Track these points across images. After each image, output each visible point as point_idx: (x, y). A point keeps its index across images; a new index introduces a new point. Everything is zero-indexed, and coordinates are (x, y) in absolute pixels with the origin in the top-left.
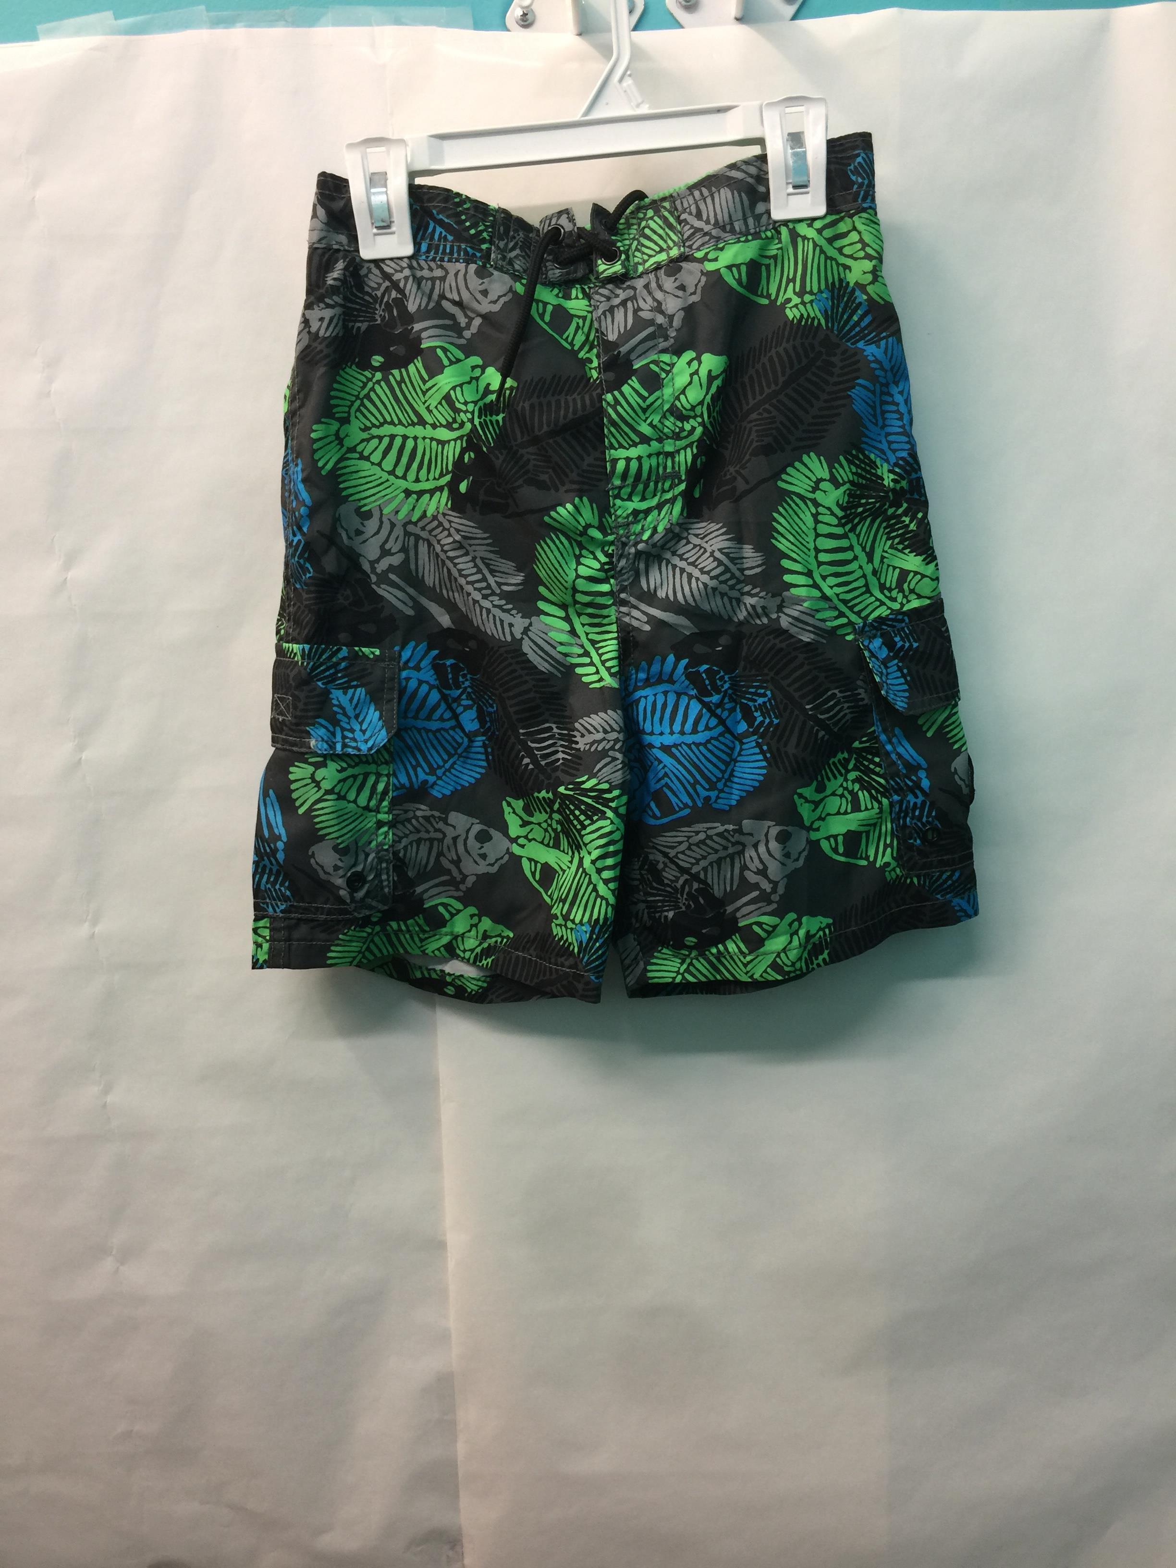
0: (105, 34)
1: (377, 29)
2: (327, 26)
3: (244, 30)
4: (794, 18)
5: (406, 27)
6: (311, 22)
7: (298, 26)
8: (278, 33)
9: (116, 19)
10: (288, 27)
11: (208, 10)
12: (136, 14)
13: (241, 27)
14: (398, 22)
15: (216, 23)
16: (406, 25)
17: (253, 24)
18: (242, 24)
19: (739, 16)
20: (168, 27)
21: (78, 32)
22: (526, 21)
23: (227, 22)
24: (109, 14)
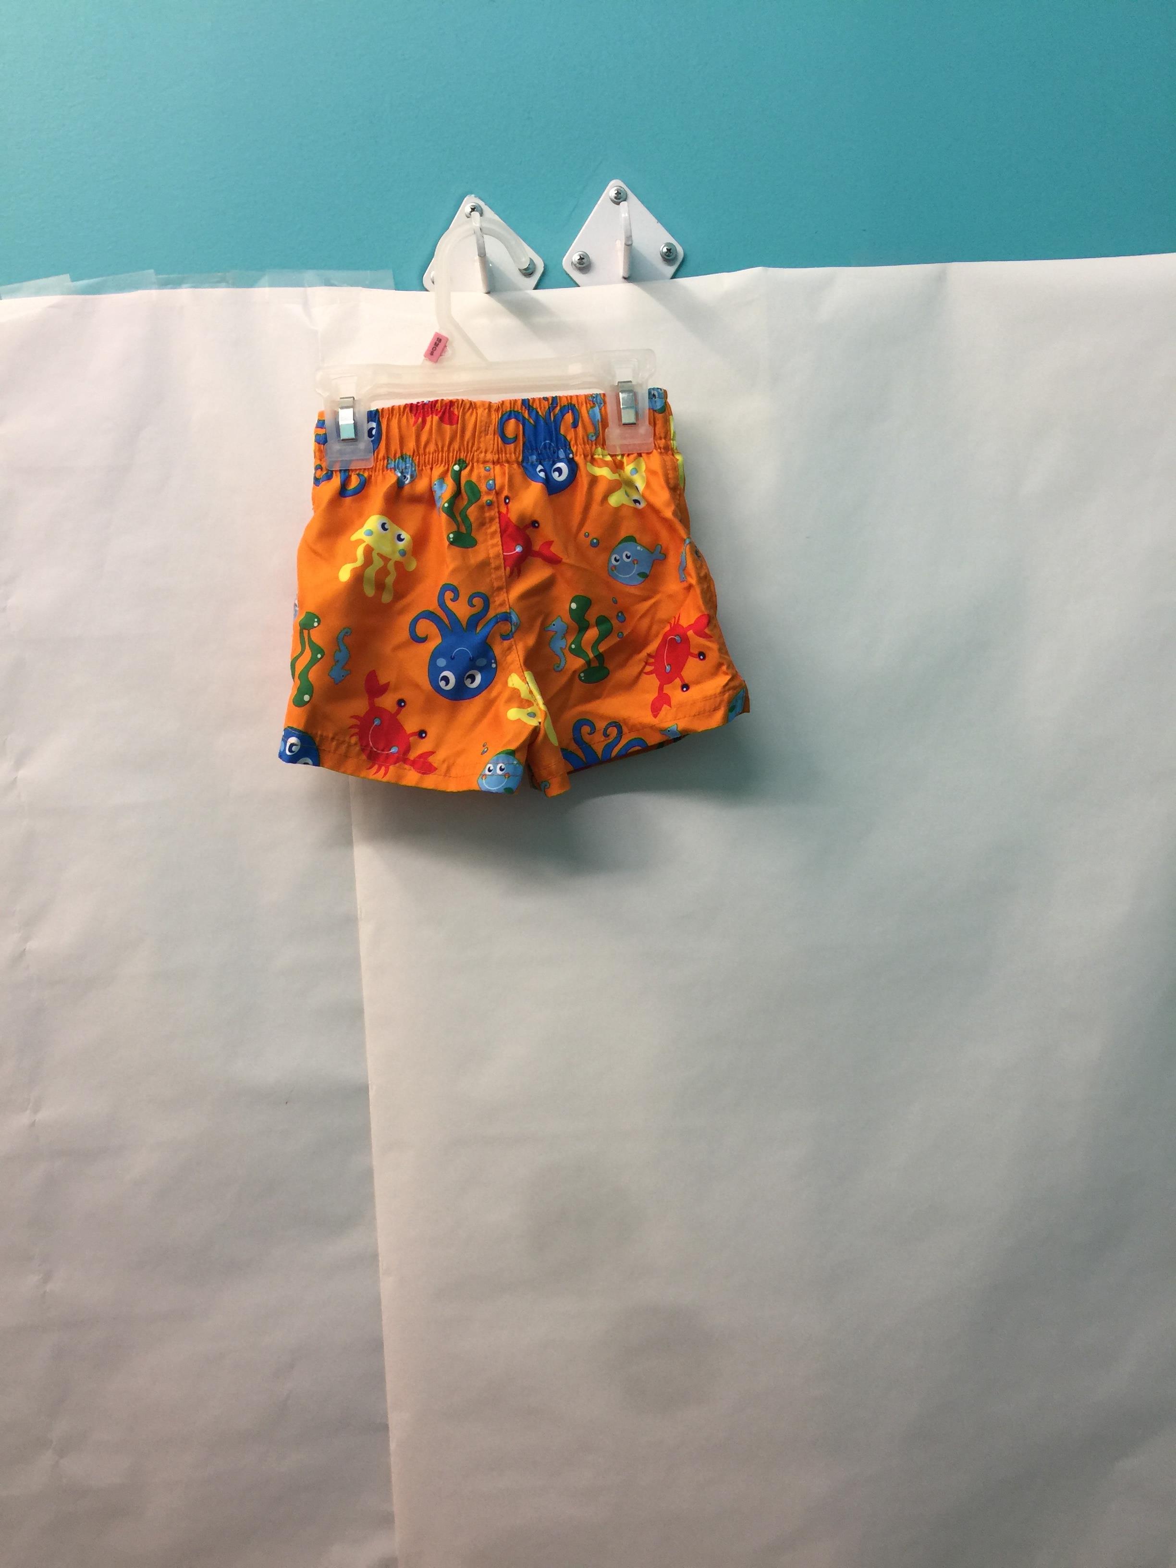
0: (62, 294)
1: (310, 290)
2: (265, 287)
3: (189, 290)
4: (674, 277)
5: (336, 287)
6: (251, 283)
7: (238, 287)
8: (221, 293)
9: (73, 281)
10: (229, 287)
11: (156, 273)
12: (90, 277)
13: (186, 288)
14: (328, 283)
15: (164, 284)
16: (335, 285)
17: (197, 285)
18: (187, 285)
19: (626, 276)
20: (121, 288)
21: (38, 292)
23: (174, 284)
24: (67, 277)
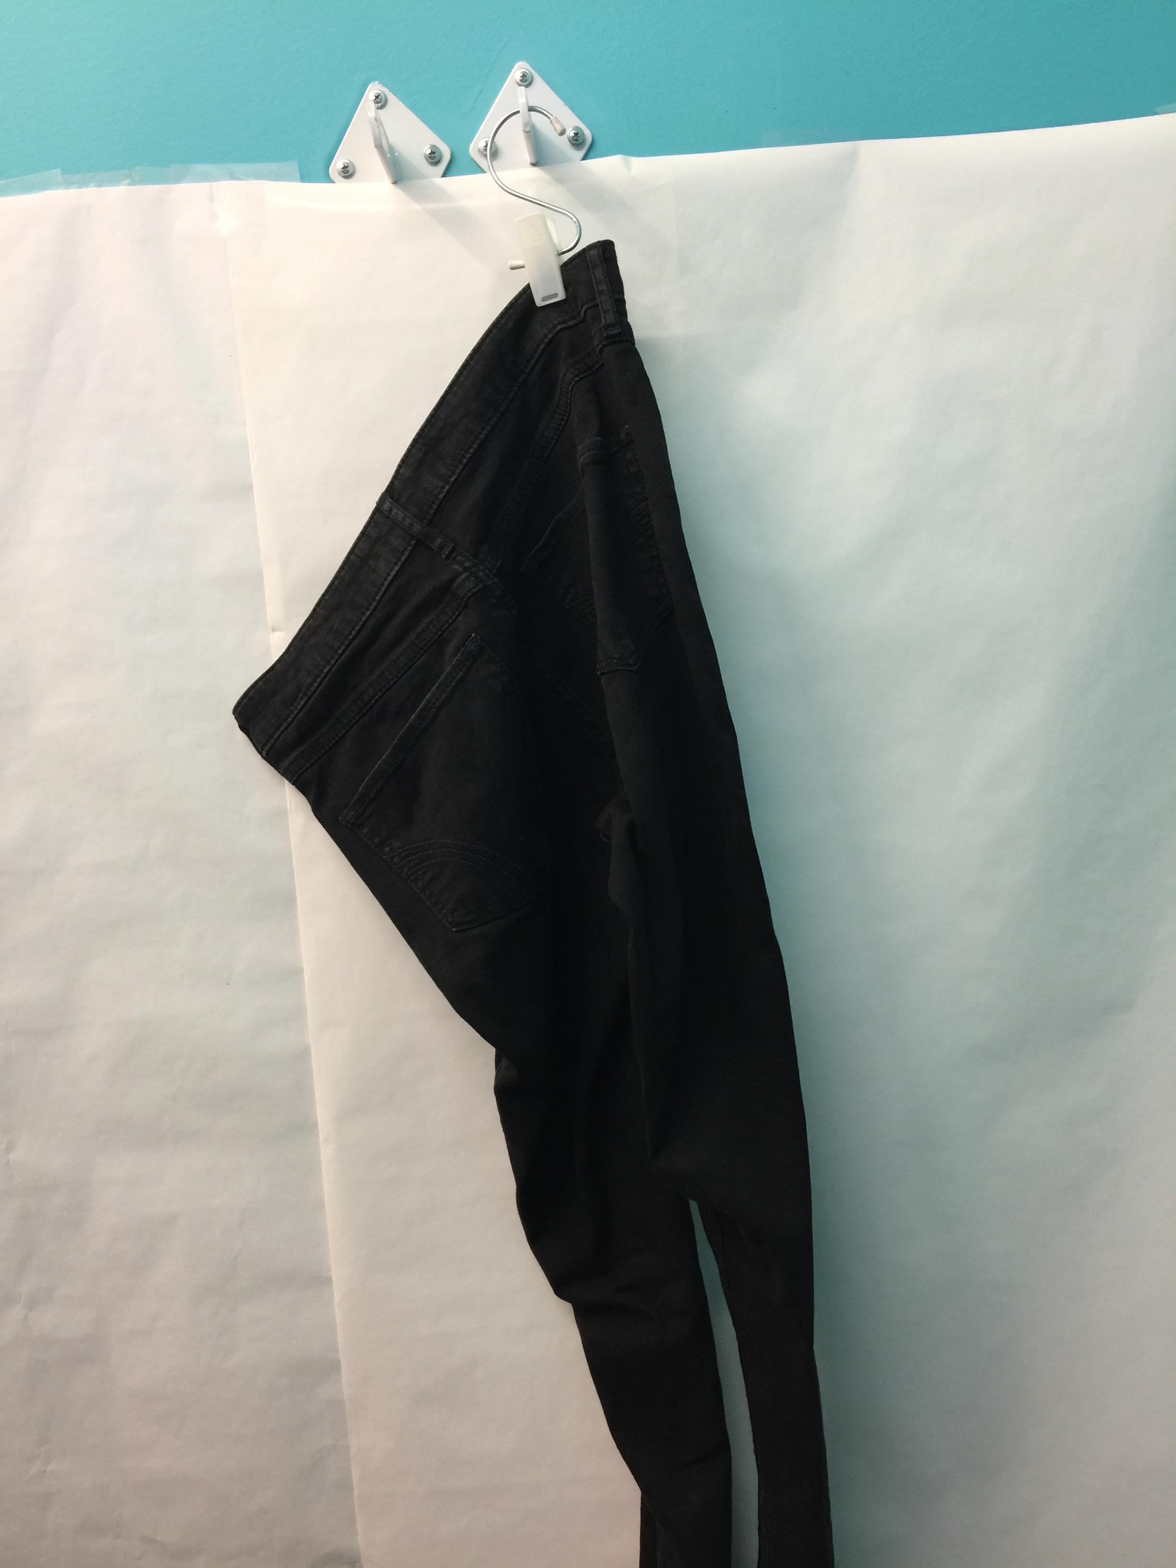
3: (96, 189)
4: (584, 159)
5: (241, 181)
11: (63, 174)
13: (94, 187)
14: (233, 177)
15: (68, 184)
16: (240, 179)
17: (106, 183)
18: (94, 184)
19: (533, 162)
20: (28, 189)
22: (347, 172)
23: (83, 184)
